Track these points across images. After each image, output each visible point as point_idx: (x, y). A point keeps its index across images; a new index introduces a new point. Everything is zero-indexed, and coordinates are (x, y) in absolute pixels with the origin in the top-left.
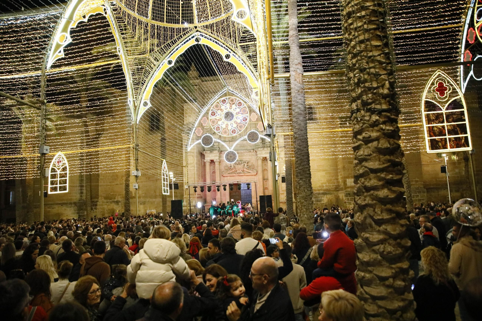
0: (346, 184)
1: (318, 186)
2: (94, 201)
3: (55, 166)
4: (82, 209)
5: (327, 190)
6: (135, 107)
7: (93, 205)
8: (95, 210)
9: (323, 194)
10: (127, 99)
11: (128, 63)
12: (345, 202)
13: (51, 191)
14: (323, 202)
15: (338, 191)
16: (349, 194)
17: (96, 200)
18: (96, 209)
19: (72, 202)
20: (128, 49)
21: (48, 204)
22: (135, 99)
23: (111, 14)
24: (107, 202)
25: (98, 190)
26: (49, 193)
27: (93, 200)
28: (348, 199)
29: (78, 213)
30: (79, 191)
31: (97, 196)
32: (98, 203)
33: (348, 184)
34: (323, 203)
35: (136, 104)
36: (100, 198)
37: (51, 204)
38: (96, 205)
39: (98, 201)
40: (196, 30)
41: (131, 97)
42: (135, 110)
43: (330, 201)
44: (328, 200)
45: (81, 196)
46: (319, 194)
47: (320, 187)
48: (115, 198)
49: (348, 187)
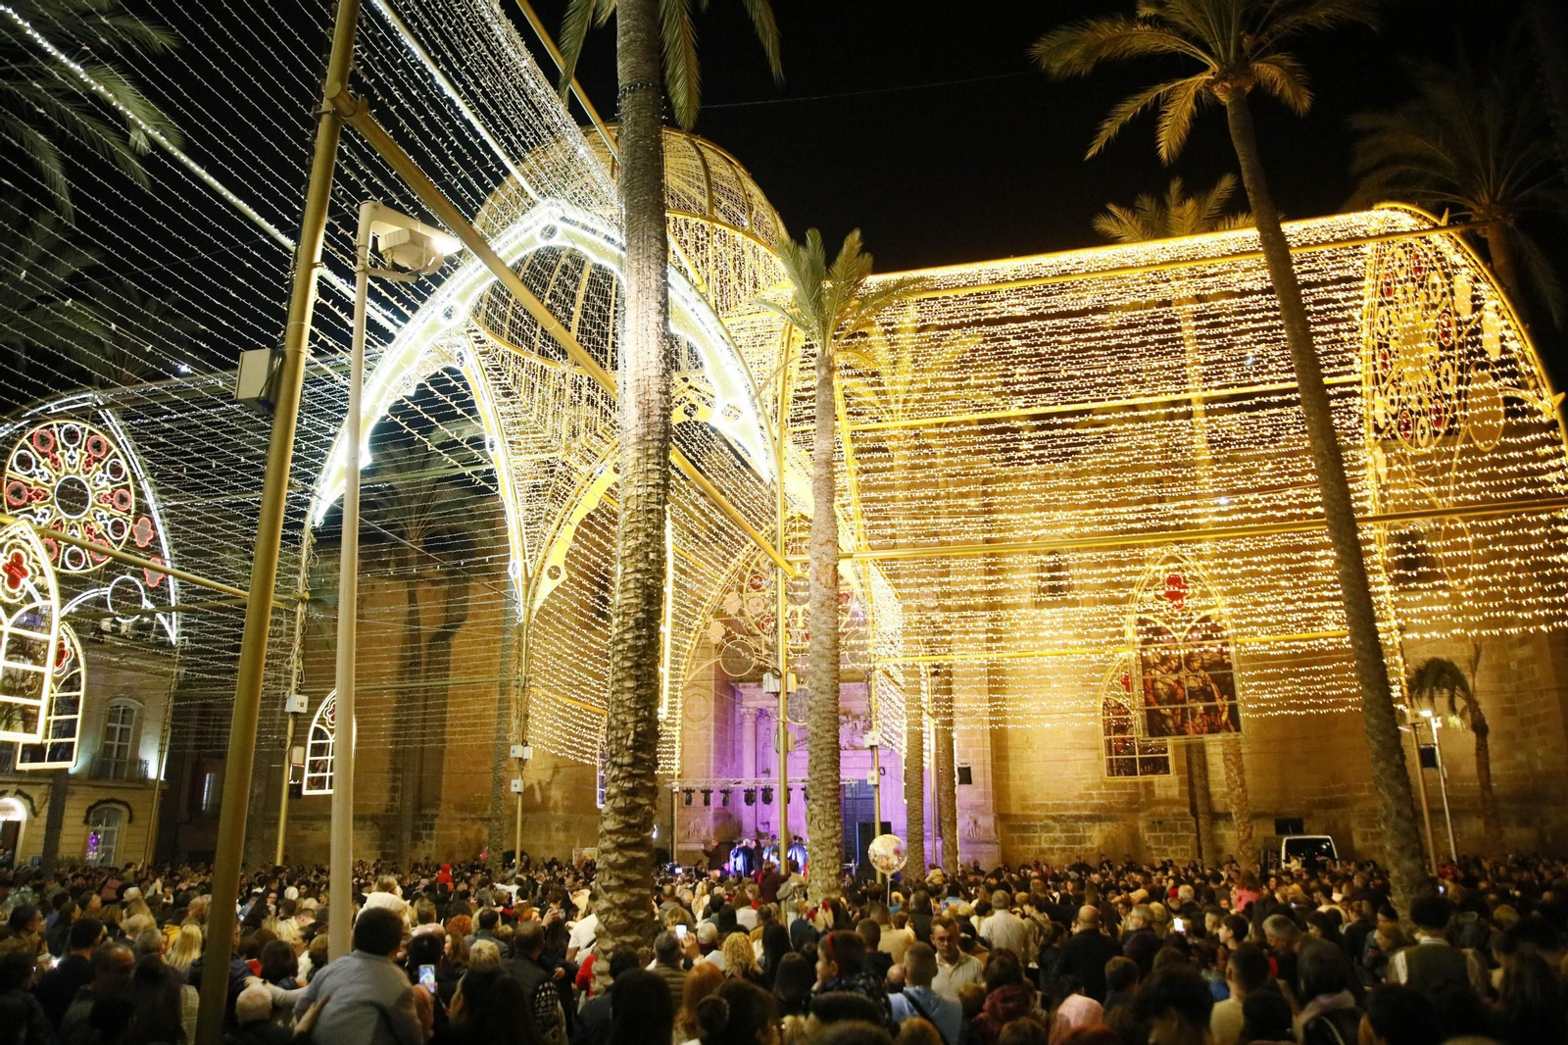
0: (1153, 792)
1: (1076, 793)
2: (425, 815)
3: (324, 724)
4: (393, 836)
5: (1102, 807)
6: (528, 580)
7: (425, 827)
8: (427, 841)
9: (1090, 818)
10: (507, 559)
11: (514, 472)
12: (1149, 848)
13: (309, 788)
14: (1088, 845)
15: (1137, 811)
16: (1160, 823)
17: (434, 812)
18: (429, 836)
19: (369, 812)
20: (513, 438)
21: (303, 818)
22: (528, 561)
23: (475, 363)
24: (463, 820)
25: (440, 782)
26: (305, 792)
27: (423, 812)
28: (1157, 839)
29: (381, 847)
30: (390, 785)
31: (436, 801)
32: (437, 821)
33: (1157, 791)
34: (1092, 849)
35: (530, 575)
36: (443, 806)
37: (311, 818)
38: (432, 828)
39: (435, 816)
40: (687, 384)
41: (519, 555)
42: (527, 587)
43: (1110, 840)
44: (1106, 838)
45: (393, 799)
46: (1078, 818)
47: (1081, 797)
48: (485, 809)
49: (1158, 803)
